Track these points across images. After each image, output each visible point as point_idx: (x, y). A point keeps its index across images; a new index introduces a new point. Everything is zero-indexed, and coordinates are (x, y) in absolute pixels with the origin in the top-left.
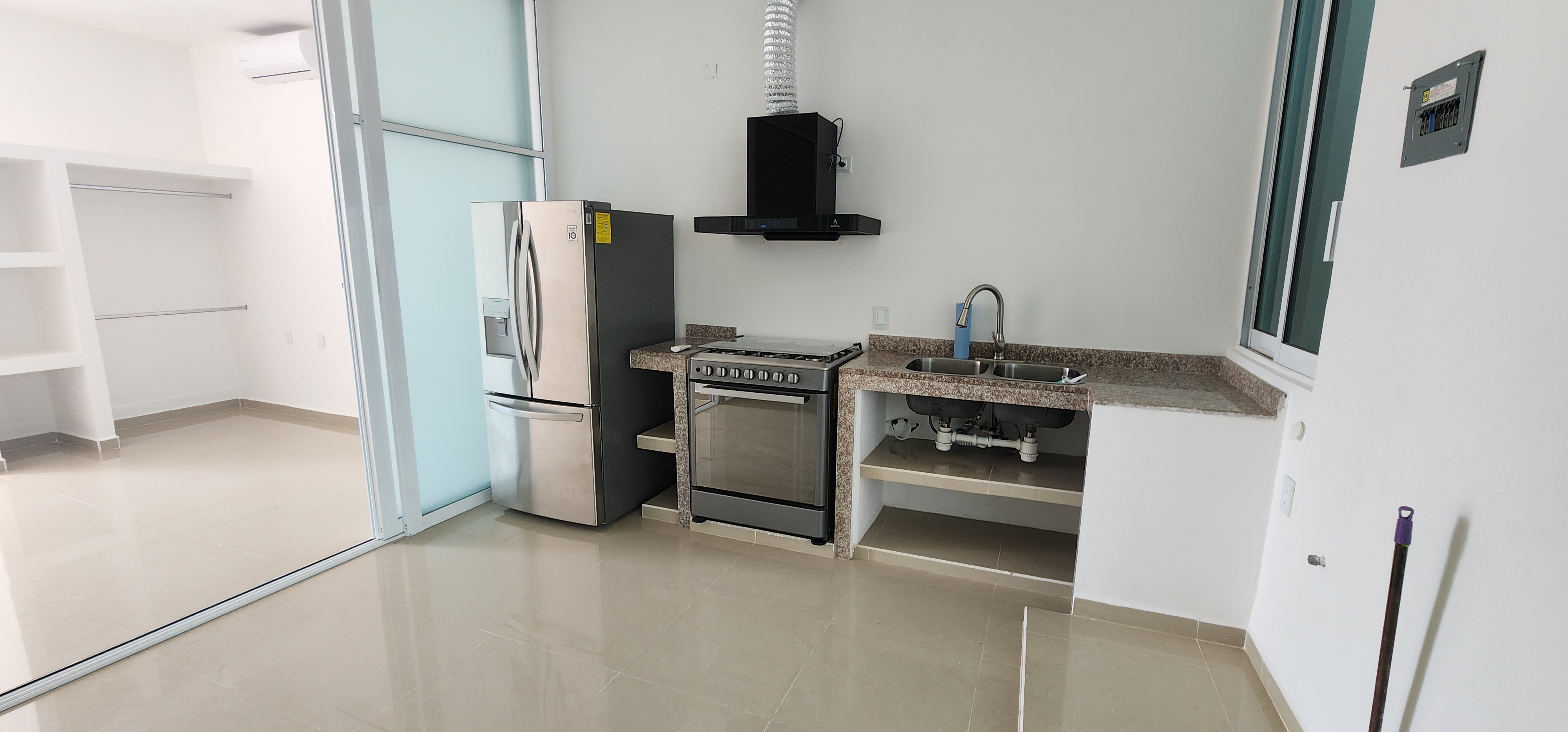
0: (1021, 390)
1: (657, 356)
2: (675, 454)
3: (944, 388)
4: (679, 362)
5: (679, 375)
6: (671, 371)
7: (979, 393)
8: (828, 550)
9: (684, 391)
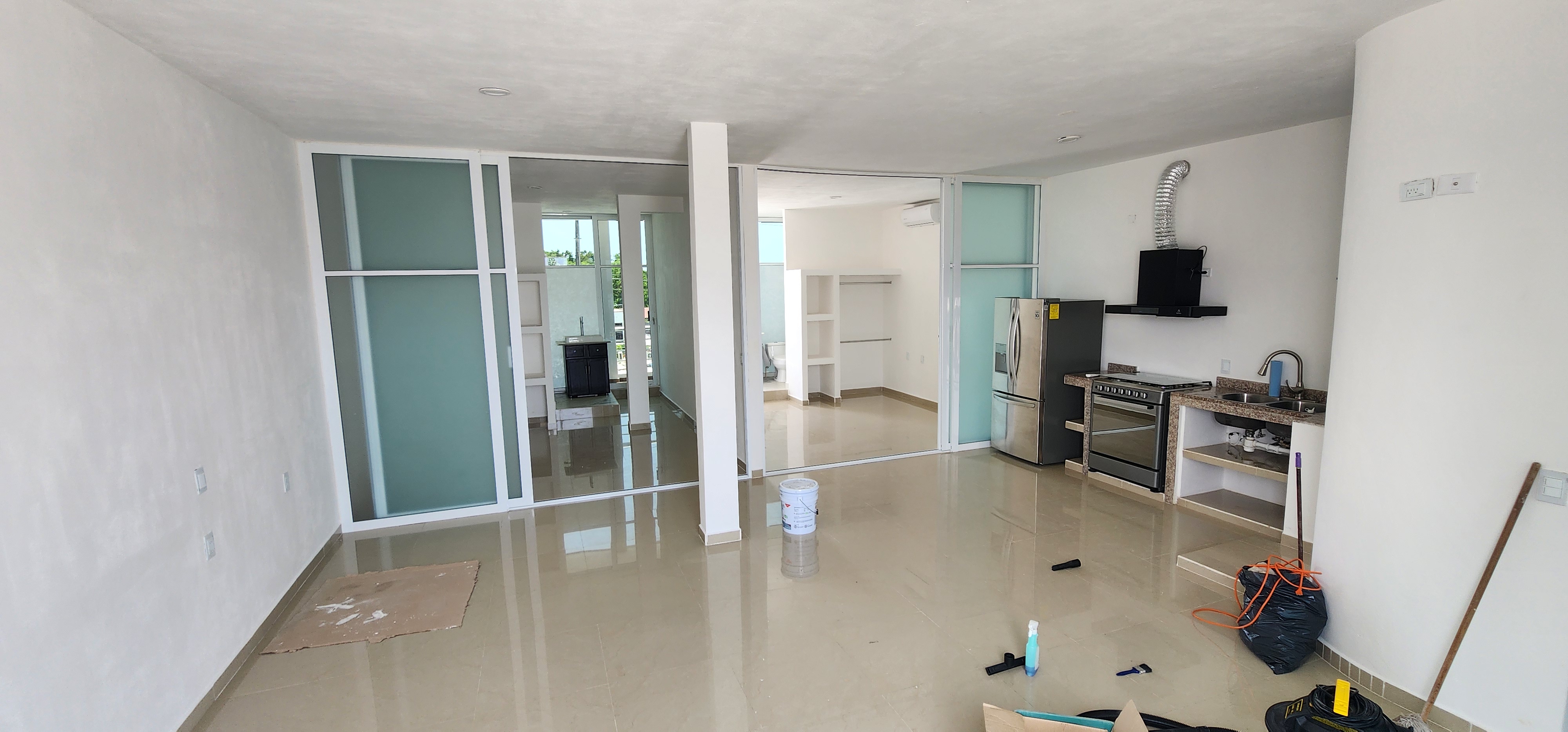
0: (1272, 413)
1: (1078, 378)
2: (1083, 433)
3: (1228, 408)
4: (1088, 383)
5: (1088, 389)
6: (1084, 387)
7: (1248, 413)
8: (1161, 497)
9: (1089, 398)
